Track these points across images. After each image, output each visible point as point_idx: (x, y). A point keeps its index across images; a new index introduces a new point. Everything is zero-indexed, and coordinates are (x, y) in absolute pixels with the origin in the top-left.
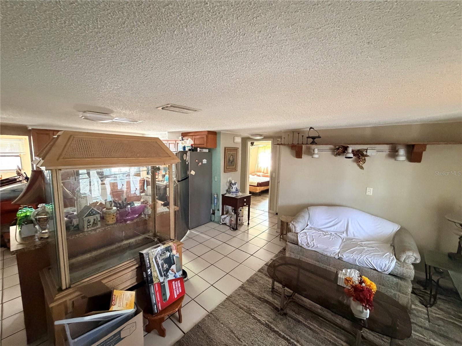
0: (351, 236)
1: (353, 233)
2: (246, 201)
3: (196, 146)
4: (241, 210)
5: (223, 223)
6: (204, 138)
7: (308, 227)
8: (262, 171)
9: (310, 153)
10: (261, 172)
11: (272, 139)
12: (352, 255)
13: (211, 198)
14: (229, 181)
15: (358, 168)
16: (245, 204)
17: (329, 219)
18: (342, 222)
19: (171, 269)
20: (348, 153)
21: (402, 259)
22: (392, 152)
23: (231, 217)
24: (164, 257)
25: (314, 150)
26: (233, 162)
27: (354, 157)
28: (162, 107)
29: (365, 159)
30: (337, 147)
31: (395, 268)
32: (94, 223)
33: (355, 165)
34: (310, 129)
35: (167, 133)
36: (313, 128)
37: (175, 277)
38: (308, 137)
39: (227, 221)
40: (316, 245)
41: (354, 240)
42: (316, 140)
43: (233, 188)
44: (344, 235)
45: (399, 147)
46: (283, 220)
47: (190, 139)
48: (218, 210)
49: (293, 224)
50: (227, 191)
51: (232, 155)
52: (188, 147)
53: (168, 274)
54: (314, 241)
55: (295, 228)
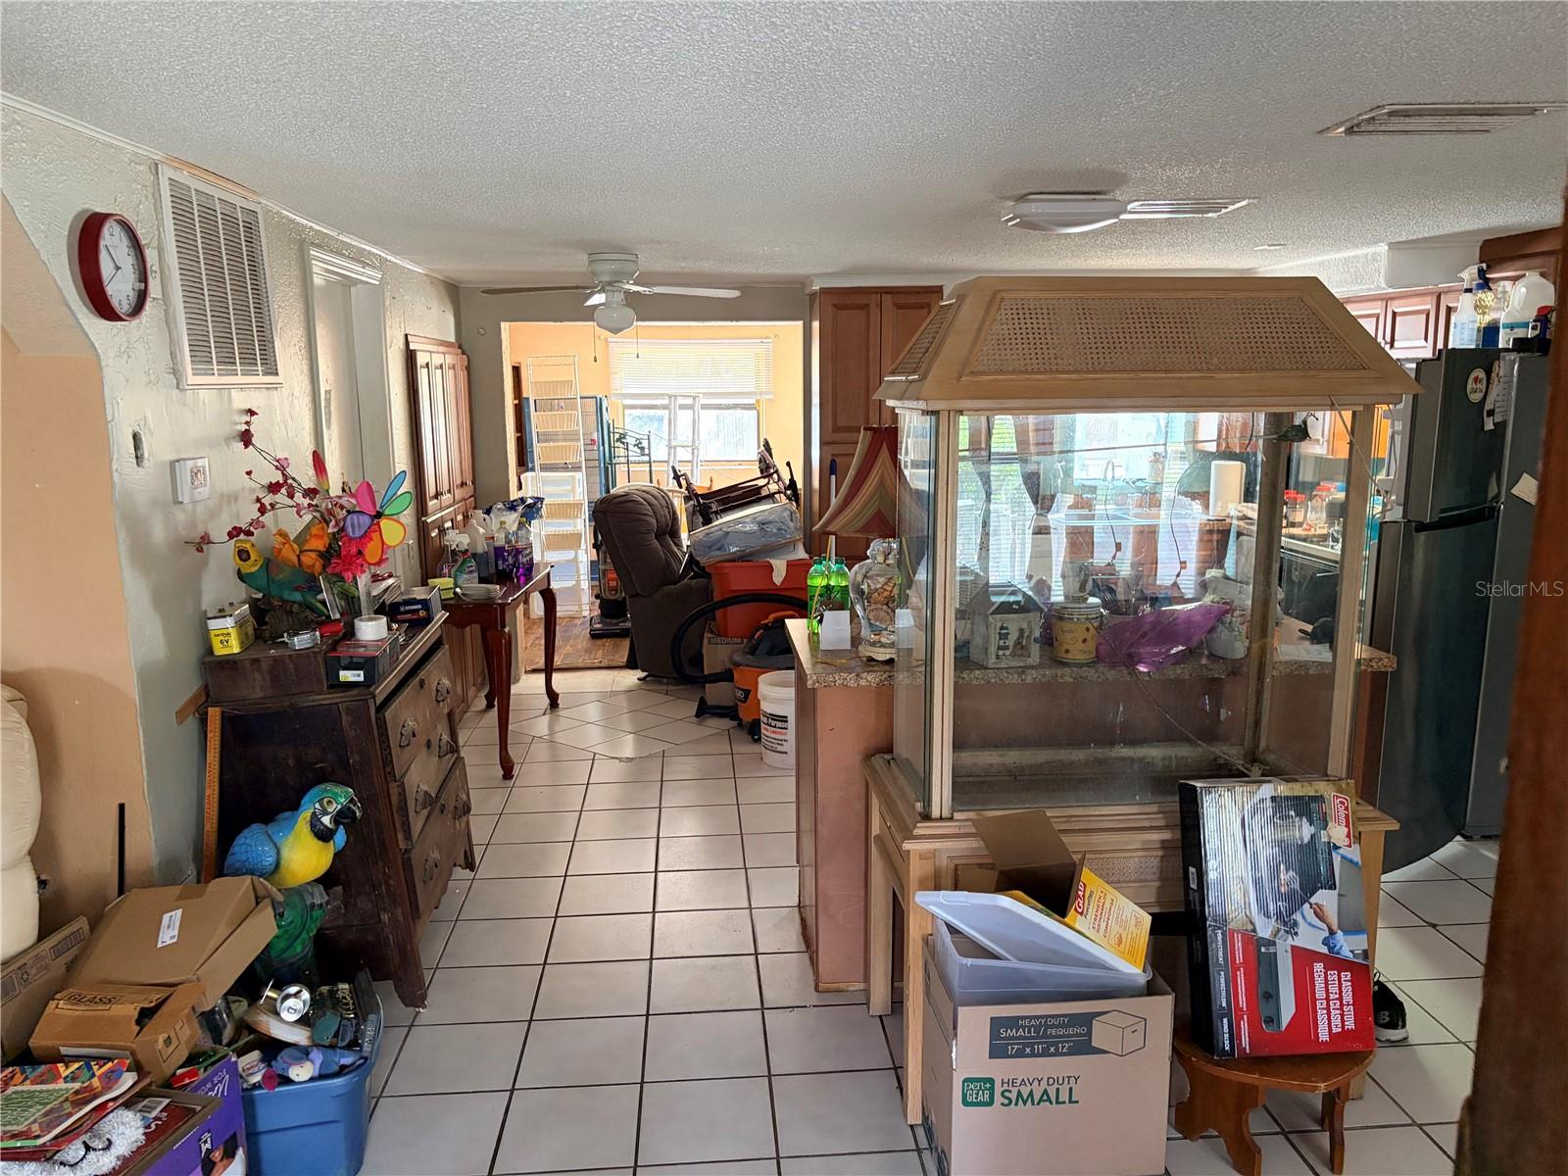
19: (1312, 901)
24: (1284, 835)
28: (1349, 124)
32: (1018, 643)
35: (1383, 248)
37: (1331, 949)
47: (1533, 277)
52: (1512, 327)
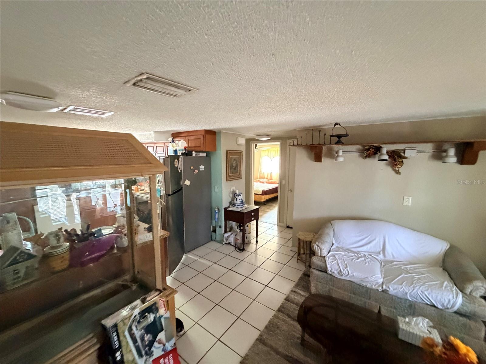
0: (389, 257)
1: (392, 253)
2: (255, 215)
3: (190, 149)
4: (247, 226)
5: (227, 242)
6: (200, 138)
7: (334, 247)
8: (266, 177)
9: (332, 155)
10: (264, 178)
11: (281, 140)
12: (401, 286)
13: (211, 212)
14: (232, 191)
15: (393, 172)
16: (253, 219)
17: (360, 236)
18: (377, 240)
19: (157, 339)
20: (382, 154)
21: (468, 291)
22: (436, 152)
23: (236, 235)
24: (145, 323)
25: (337, 152)
26: (236, 168)
27: (389, 160)
28: (133, 81)
29: (402, 162)
30: (367, 147)
31: (462, 305)
33: (389, 169)
34: (335, 125)
35: (152, 133)
36: (339, 124)
37: (164, 351)
38: (333, 136)
39: (232, 240)
40: (351, 273)
41: (394, 263)
42: (341, 139)
43: (238, 200)
44: (381, 257)
45: (447, 146)
46: (300, 237)
47: (182, 141)
48: (220, 227)
49: (318, 246)
50: (230, 203)
51: (235, 160)
52: (180, 150)
53: (153, 349)
54: (348, 268)
55: (321, 250)
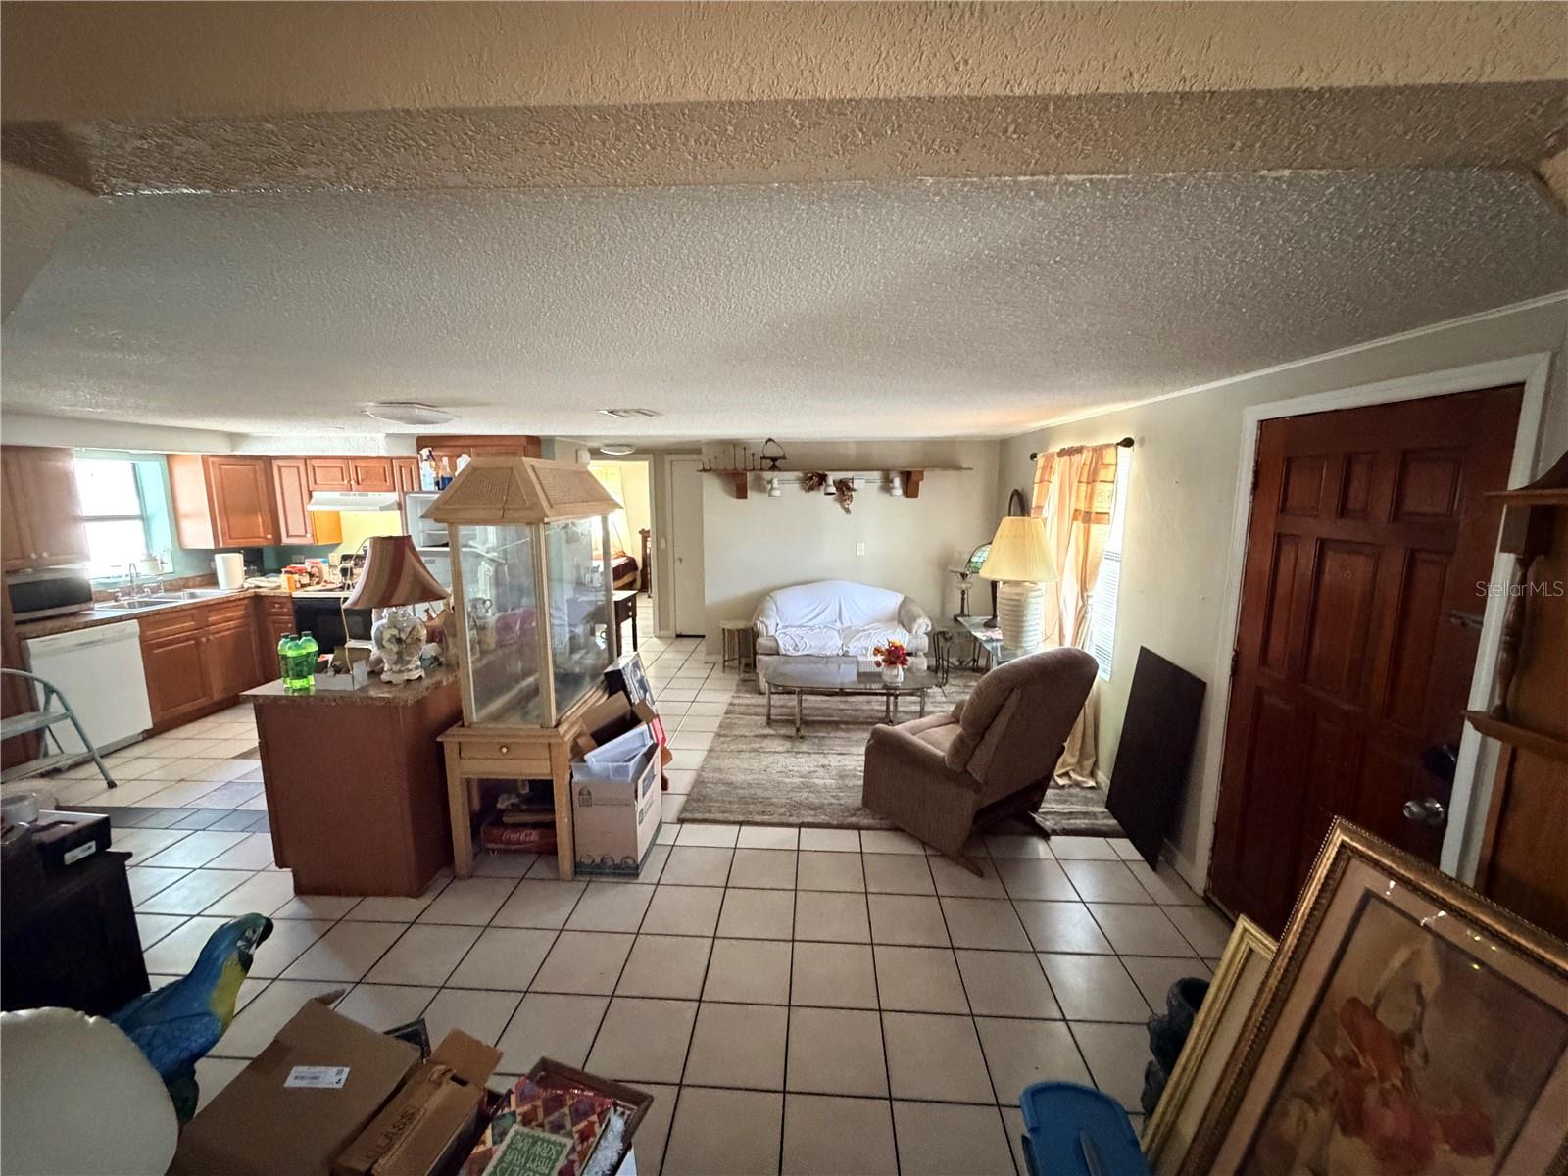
0: (847, 624)
1: (850, 618)
4: (617, 631)
6: (516, 453)
9: (762, 487)
11: (651, 456)
15: (843, 511)
16: (627, 614)
17: (810, 605)
18: (831, 605)
20: (828, 486)
21: (915, 631)
22: (883, 482)
25: (771, 483)
27: (837, 493)
29: (851, 495)
30: (810, 475)
33: (838, 505)
34: (767, 442)
36: (773, 441)
38: (764, 457)
40: (809, 645)
41: (851, 626)
42: (778, 463)
44: (838, 625)
45: (892, 475)
49: (762, 622)
54: (805, 641)
55: (767, 627)
